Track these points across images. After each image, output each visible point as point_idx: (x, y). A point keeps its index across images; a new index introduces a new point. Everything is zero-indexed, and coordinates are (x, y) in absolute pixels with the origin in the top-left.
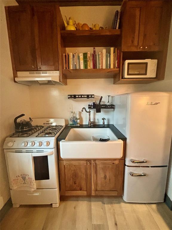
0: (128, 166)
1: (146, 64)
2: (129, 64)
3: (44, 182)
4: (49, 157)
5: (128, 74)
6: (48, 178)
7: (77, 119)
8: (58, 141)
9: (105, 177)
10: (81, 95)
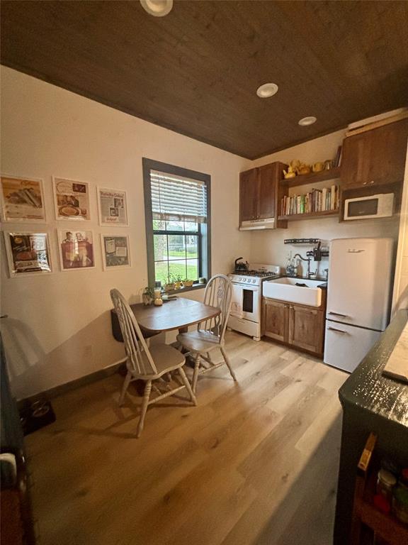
0: (329, 320)
1: (377, 200)
2: (349, 203)
3: (249, 313)
4: (254, 293)
5: (349, 215)
6: (251, 311)
7: (294, 268)
8: (263, 280)
9: (303, 327)
10: (303, 240)
